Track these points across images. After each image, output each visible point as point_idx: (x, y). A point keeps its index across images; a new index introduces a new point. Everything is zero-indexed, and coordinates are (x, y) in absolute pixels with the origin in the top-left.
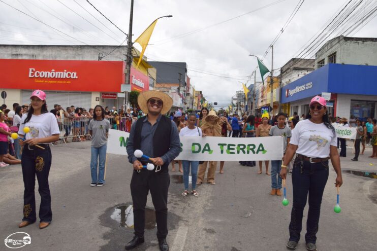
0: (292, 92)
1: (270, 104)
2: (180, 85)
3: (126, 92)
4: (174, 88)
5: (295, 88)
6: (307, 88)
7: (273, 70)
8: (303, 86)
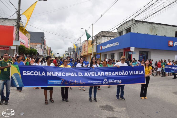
0: (104, 47)
1: (92, 53)
2: (42, 44)
3: (17, 46)
4: (39, 46)
5: (107, 45)
6: (115, 45)
7: (93, 36)
8: (113, 44)
